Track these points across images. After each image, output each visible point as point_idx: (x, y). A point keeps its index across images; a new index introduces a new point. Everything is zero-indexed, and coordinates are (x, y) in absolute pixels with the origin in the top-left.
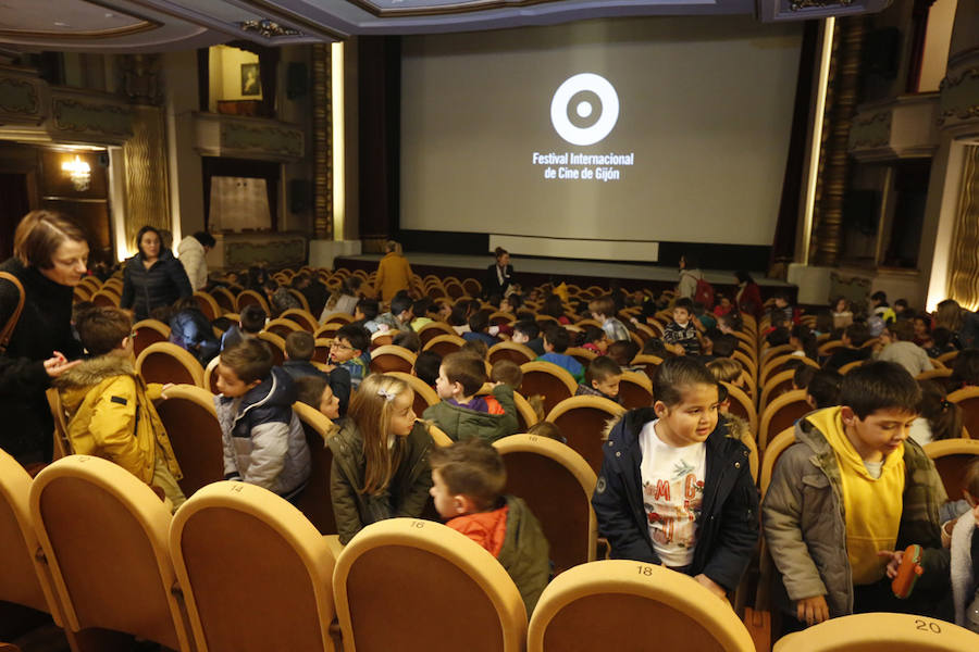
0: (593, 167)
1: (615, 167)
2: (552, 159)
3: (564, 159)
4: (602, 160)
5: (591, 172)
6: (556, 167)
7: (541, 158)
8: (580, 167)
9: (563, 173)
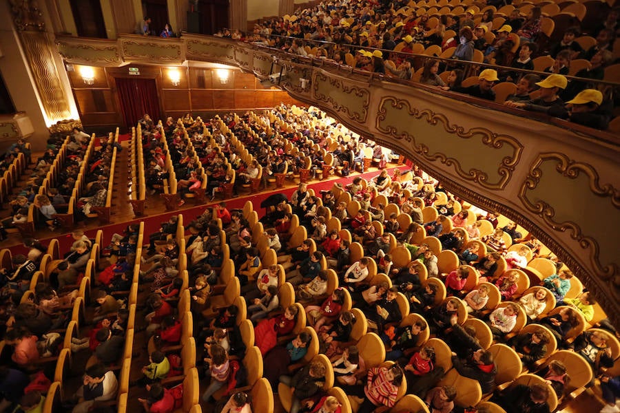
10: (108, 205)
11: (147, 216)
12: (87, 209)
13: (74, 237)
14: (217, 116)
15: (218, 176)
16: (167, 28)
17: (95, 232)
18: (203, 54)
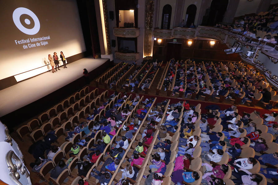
0: (39, 42)
1: (46, 41)
2: (23, 41)
3: (28, 41)
4: (41, 39)
5: (39, 44)
6: (26, 44)
7: (19, 42)
8: (35, 43)
9: (30, 46)
10: (149, 88)
11: (159, 95)
12: (143, 87)
13: (136, 95)
14: (203, 62)
15: (192, 88)
16: (192, 24)
17: (142, 95)
18: (205, 35)
